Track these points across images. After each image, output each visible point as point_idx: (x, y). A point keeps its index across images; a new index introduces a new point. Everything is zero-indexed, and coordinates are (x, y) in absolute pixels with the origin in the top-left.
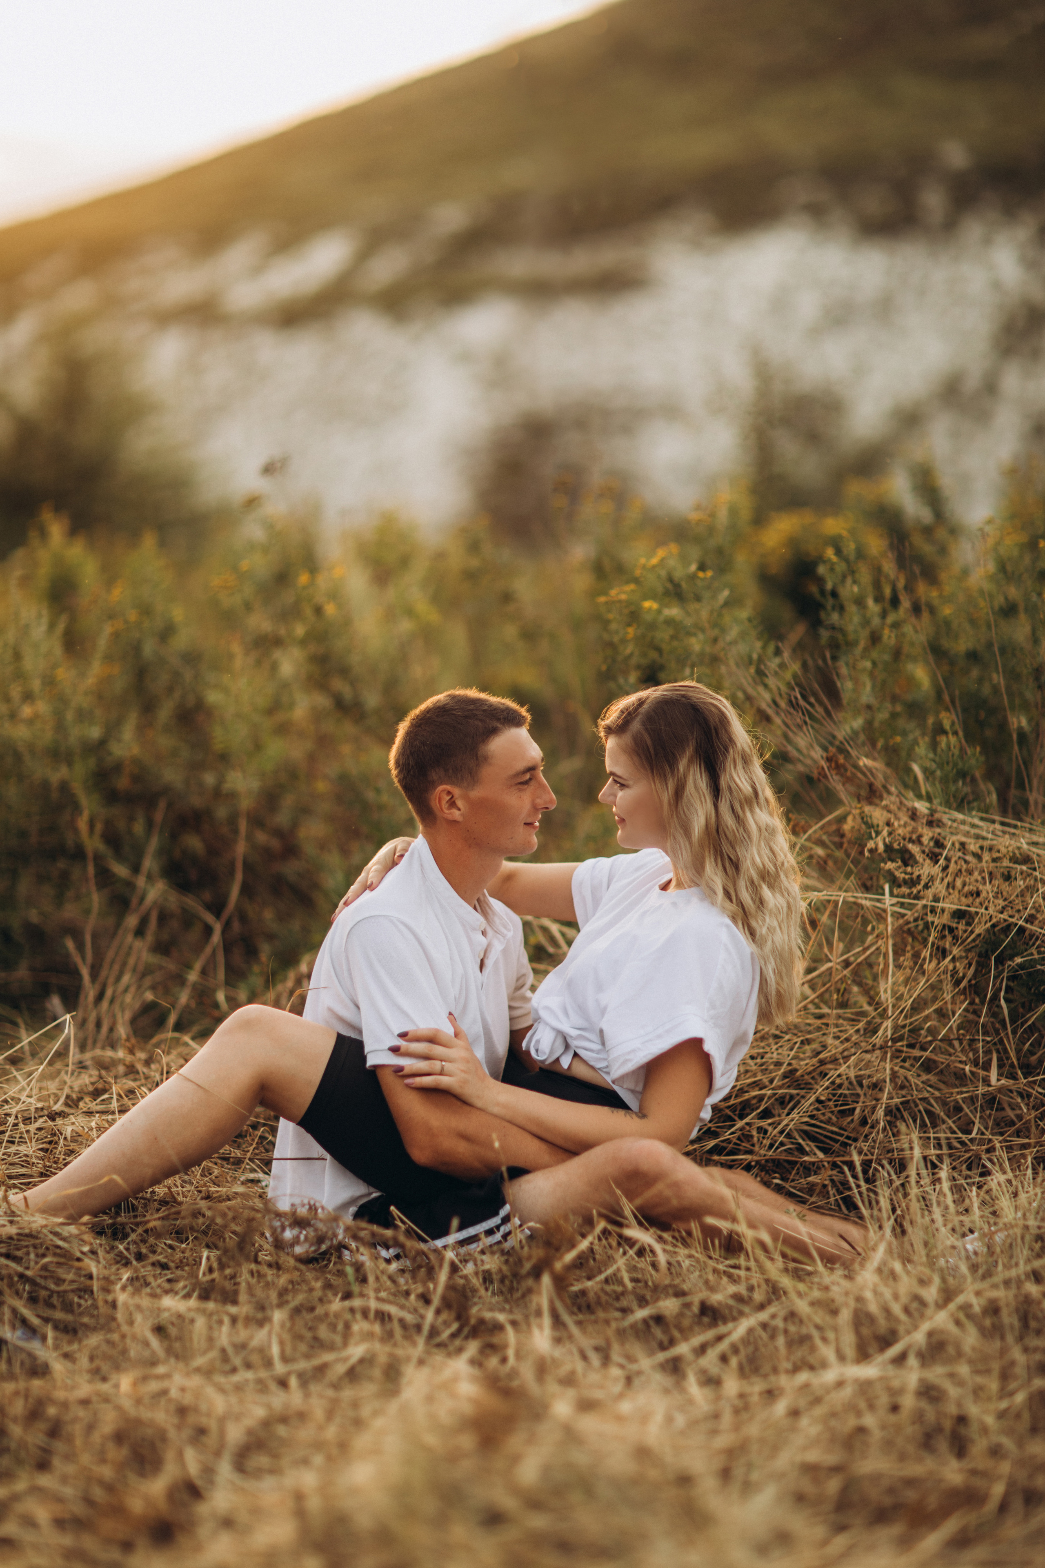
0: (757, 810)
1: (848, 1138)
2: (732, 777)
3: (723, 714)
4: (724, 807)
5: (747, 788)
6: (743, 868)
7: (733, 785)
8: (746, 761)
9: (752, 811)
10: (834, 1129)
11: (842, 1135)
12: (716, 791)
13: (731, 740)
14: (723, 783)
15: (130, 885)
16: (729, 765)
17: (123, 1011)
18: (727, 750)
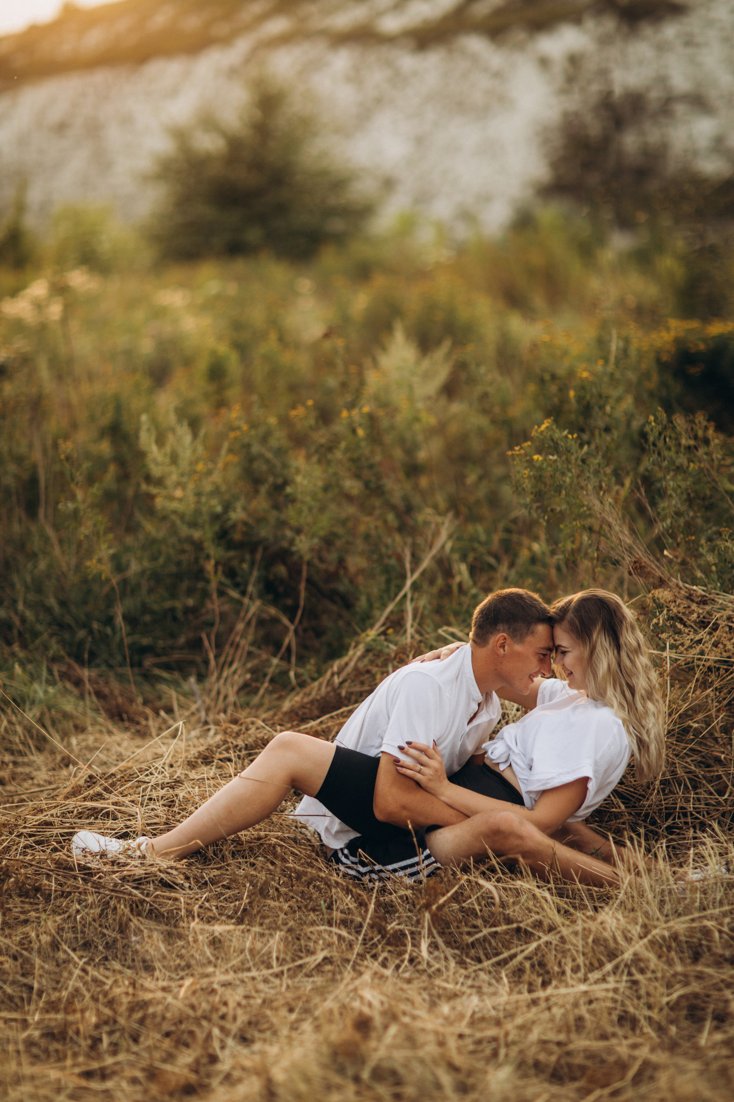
0: (641, 657)
1: (640, 795)
2: (626, 638)
3: (617, 602)
4: (623, 654)
5: (634, 643)
6: (637, 691)
7: (628, 643)
8: (633, 628)
9: (638, 657)
10: (632, 790)
11: (636, 794)
12: (618, 646)
13: (624, 616)
14: (622, 641)
15: (240, 603)
16: (624, 631)
17: (232, 687)
18: (622, 622)
